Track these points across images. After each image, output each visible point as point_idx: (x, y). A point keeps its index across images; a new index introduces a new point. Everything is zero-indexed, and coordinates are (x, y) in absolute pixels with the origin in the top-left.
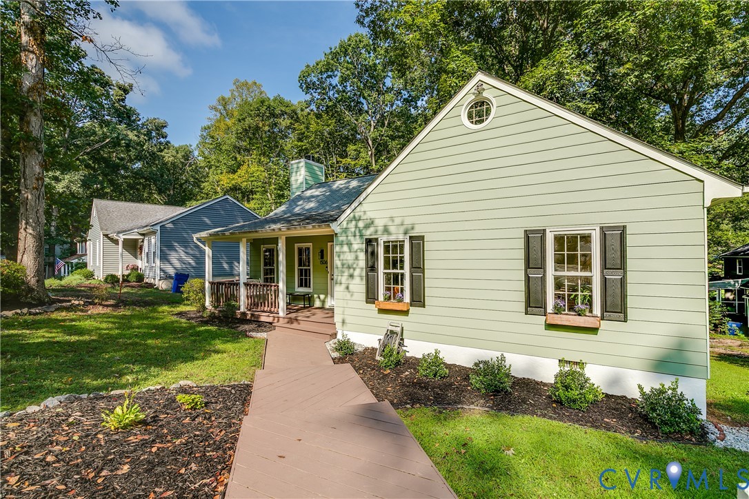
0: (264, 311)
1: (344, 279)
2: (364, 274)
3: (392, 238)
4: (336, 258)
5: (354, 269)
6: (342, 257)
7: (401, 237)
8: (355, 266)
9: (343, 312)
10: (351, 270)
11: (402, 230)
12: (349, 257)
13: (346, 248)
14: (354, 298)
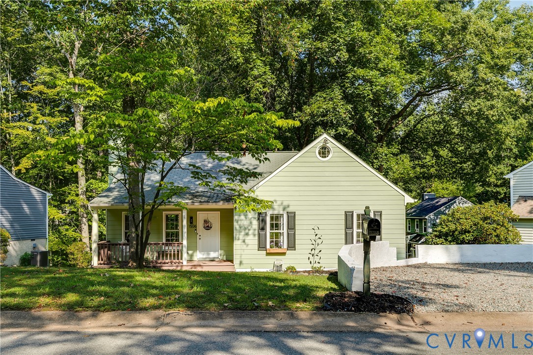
0: (165, 263)
1: (241, 237)
2: (256, 232)
3: (276, 212)
4: (235, 224)
5: (249, 230)
6: (239, 222)
7: (281, 212)
8: (249, 228)
9: (241, 257)
10: (247, 231)
11: (281, 208)
12: (246, 223)
13: (243, 217)
14: (248, 248)
